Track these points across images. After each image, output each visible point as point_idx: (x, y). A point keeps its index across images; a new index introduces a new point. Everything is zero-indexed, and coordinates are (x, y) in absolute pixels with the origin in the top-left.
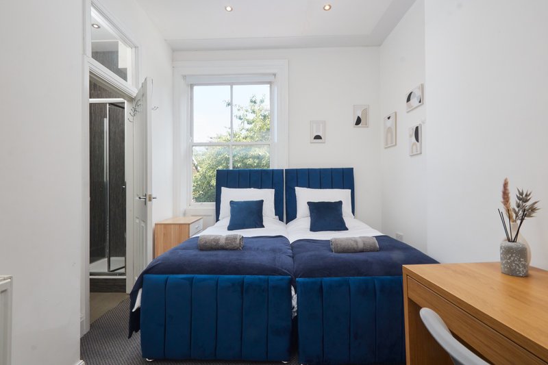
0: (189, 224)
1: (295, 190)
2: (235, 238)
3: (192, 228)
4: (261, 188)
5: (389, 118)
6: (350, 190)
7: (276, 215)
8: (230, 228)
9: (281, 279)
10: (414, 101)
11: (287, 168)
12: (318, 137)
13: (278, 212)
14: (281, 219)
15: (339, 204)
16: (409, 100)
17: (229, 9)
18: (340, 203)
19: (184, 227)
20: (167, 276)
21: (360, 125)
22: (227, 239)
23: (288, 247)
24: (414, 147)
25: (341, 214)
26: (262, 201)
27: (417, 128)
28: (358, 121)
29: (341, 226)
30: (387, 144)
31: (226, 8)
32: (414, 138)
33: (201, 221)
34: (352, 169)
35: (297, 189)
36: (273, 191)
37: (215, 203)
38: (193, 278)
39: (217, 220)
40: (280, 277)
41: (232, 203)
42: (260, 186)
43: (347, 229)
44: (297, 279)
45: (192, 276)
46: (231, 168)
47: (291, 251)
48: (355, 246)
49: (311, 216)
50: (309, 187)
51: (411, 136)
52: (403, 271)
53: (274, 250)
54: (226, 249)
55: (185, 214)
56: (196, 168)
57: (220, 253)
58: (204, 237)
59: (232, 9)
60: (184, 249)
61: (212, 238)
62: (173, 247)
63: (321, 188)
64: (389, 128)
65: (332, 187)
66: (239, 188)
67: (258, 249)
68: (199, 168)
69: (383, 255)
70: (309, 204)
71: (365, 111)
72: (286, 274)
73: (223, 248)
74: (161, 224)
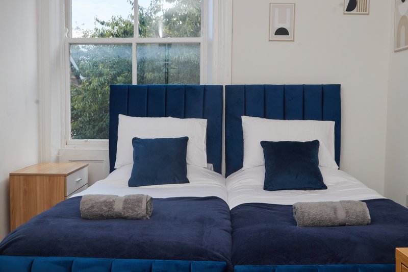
0: (65, 176)
1: (240, 120)
2: (138, 200)
3: (71, 182)
4: (185, 117)
6: (334, 123)
7: (208, 162)
8: (133, 183)
11: (229, 83)
12: (282, 32)
13: (213, 157)
14: (218, 169)
15: (314, 145)
18: (316, 144)
19: (56, 181)
20: (31, 258)
21: (354, 11)
22: (127, 201)
23: (225, 216)
25: (316, 163)
26: (186, 139)
28: (352, 5)
29: (317, 183)
30: (398, 45)
33: (86, 169)
34: (339, 86)
35: (244, 119)
36: (204, 122)
37: (108, 140)
38: (72, 262)
39: (112, 169)
40: (210, 263)
41: (136, 141)
42: (182, 112)
43: (325, 187)
44: (236, 267)
45: (71, 259)
46: (135, 83)
47: (229, 222)
48: (332, 215)
49: (266, 164)
50: (265, 116)
52: (397, 258)
53: (202, 221)
54: (125, 218)
55: (58, 160)
56: (78, 78)
57: (115, 224)
58: (90, 198)
60: (57, 217)
61: (102, 200)
62: (39, 213)
63: (284, 119)
64: (403, 17)
65: (303, 118)
66: (147, 116)
67: (175, 218)
68: (82, 77)
70: (264, 144)
72: (219, 259)
73: (119, 217)
74: (19, 175)
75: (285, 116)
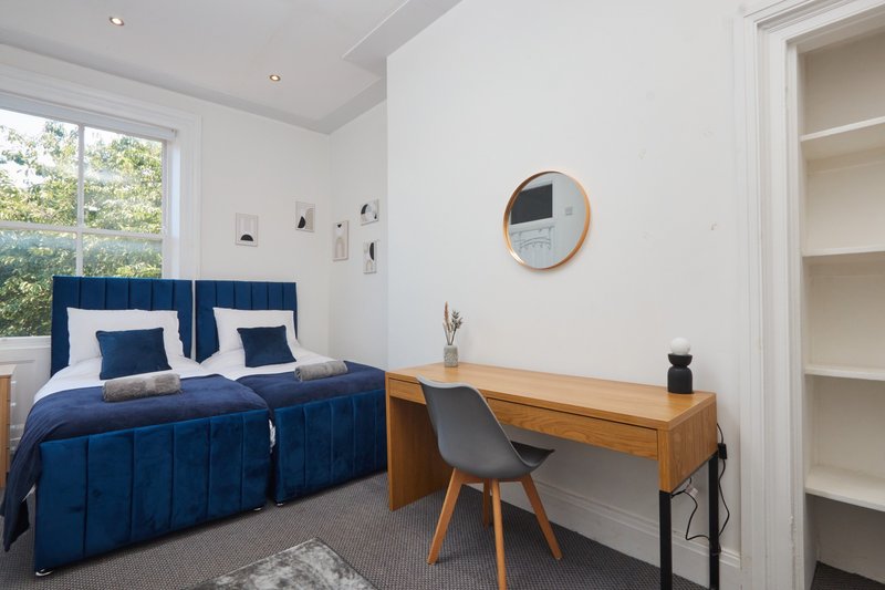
0: (9, 378)
1: (213, 311)
2: (170, 379)
4: (152, 309)
5: (339, 226)
6: (292, 312)
8: (106, 376)
9: (258, 414)
10: (369, 215)
11: (199, 279)
12: (247, 238)
16: (363, 212)
17: (117, 21)
18: (283, 328)
21: (304, 228)
24: (369, 265)
25: (286, 342)
26: (162, 330)
27: (372, 245)
28: (302, 223)
29: (290, 358)
30: (337, 256)
31: (111, 19)
32: (368, 254)
34: (294, 283)
35: (217, 311)
36: (175, 314)
38: (133, 432)
40: (256, 411)
41: (100, 334)
42: (151, 306)
43: (295, 360)
44: (276, 410)
45: (129, 430)
48: (324, 371)
49: (245, 347)
50: (234, 307)
51: (365, 252)
54: (158, 395)
59: (123, 24)
61: (130, 382)
63: (252, 309)
64: (340, 238)
65: (268, 307)
66: (106, 309)
69: (354, 376)
70: (241, 331)
71: (310, 212)
72: (260, 408)
73: (152, 395)
75: (252, 307)
